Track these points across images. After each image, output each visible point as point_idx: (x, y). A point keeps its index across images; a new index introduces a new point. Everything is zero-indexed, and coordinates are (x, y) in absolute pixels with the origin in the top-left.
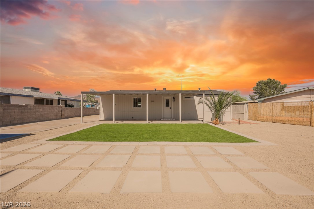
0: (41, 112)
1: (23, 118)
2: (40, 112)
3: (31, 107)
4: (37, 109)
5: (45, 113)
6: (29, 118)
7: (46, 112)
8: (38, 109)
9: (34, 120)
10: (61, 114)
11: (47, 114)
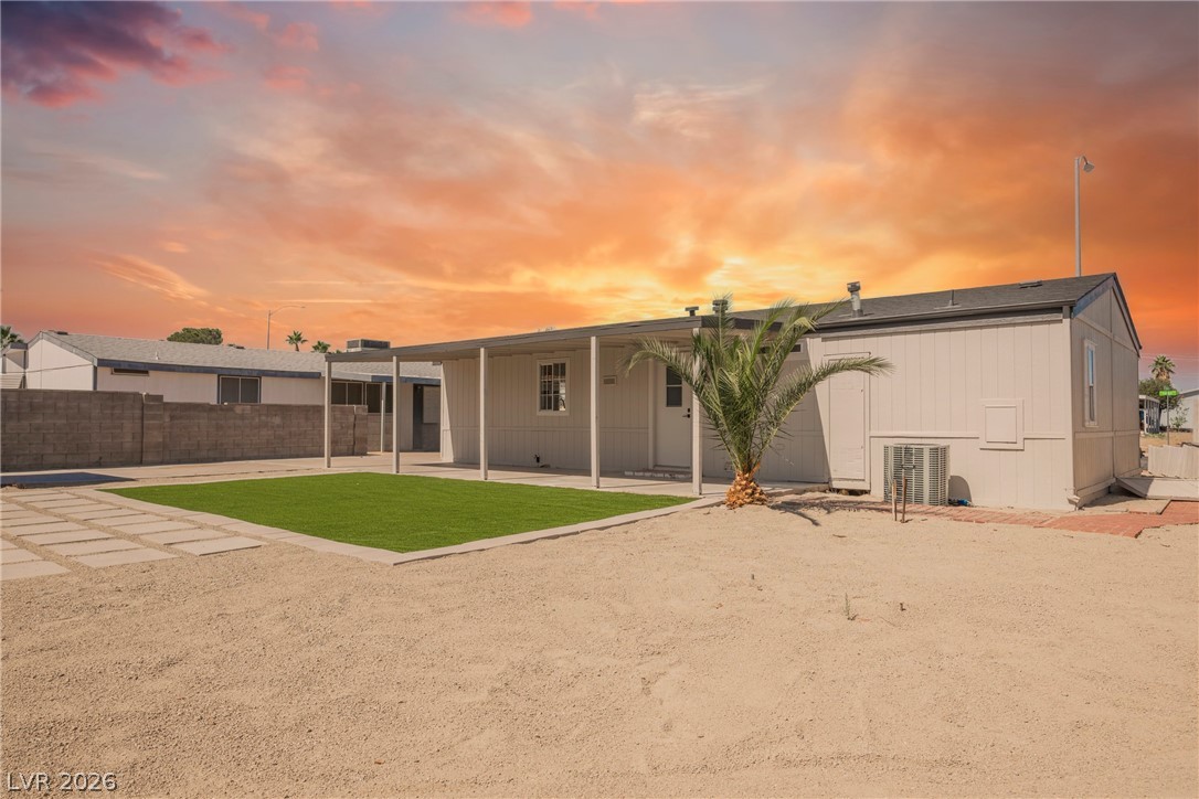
0: (278, 426)
1: (222, 444)
2: (273, 427)
3: (243, 410)
4: (263, 418)
5: (290, 433)
6: (238, 445)
7: (293, 429)
8: (267, 416)
9: (256, 454)
10: (351, 438)
11: (300, 435)
